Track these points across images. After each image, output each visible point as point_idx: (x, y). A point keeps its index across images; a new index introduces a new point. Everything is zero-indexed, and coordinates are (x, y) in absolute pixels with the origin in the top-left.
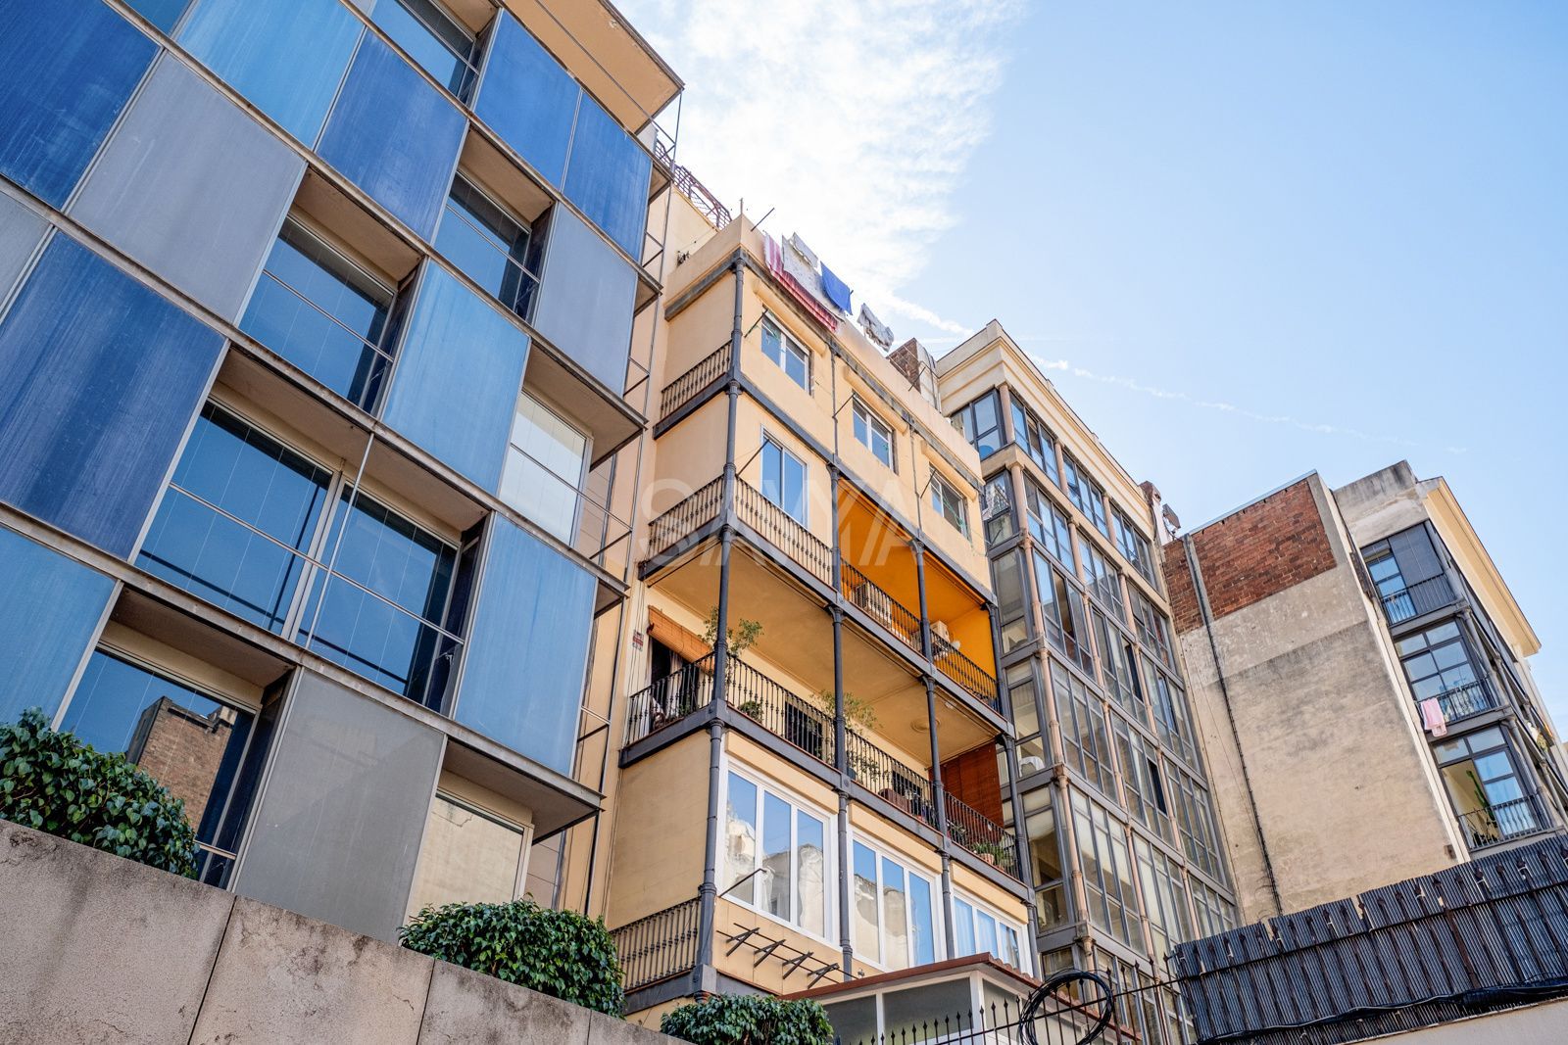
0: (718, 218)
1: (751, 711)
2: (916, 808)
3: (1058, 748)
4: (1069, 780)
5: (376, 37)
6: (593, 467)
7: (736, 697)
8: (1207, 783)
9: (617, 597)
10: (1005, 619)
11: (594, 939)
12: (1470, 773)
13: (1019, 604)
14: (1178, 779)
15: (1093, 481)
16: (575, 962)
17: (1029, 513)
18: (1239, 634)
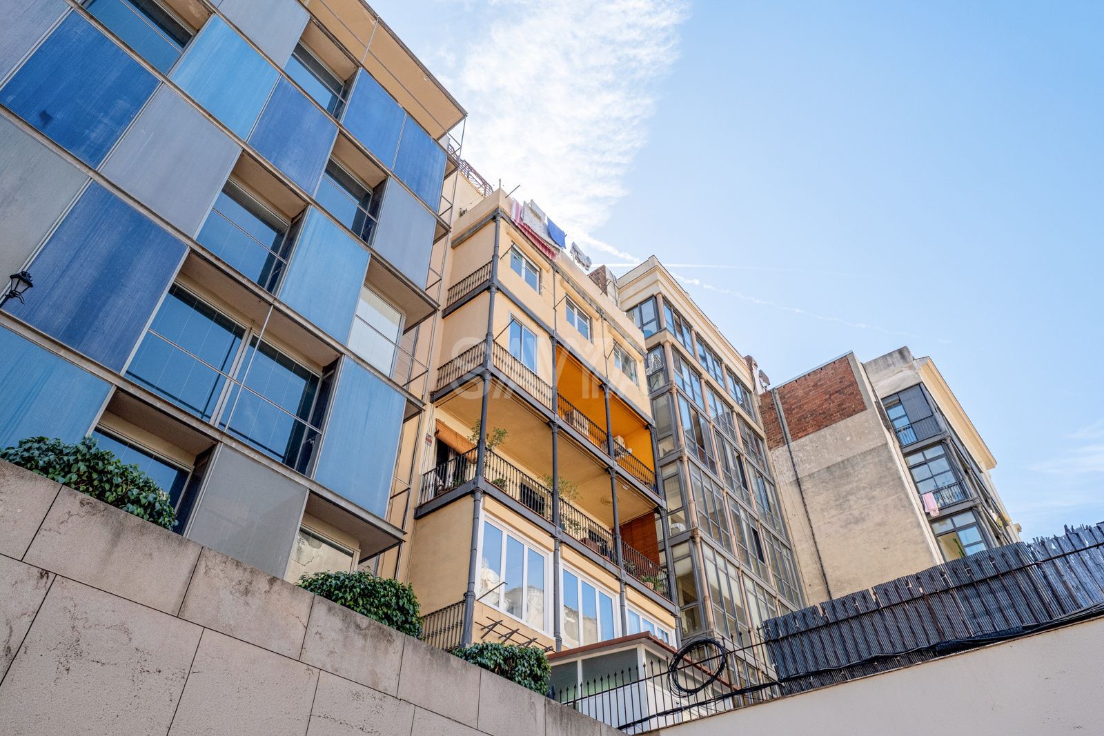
0: (485, 190)
1: (500, 484)
2: (603, 551)
3: (695, 518)
4: (701, 538)
5: (286, 80)
6: (405, 332)
7: (491, 475)
8: (790, 544)
9: (417, 410)
10: (660, 436)
11: (406, 597)
12: (955, 540)
13: (669, 427)
14: (771, 541)
15: (715, 354)
16: (394, 610)
17: (675, 372)
18: (808, 451)
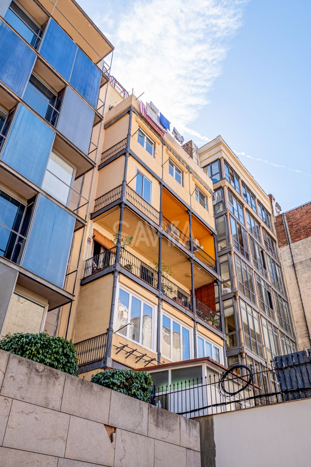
0: (124, 95)
1: (128, 267)
2: (185, 304)
3: (236, 285)
4: (239, 297)
5: (5, 25)
6: (76, 179)
7: (123, 262)
8: (287, 299)
9: (82, 225)
10: (219, 239)
11: (68, 347)
13: (224, 234)
14: (277, 298)
15: (252, 193)
16: (61, 355)
17: (229, 203)
18: (300, 248)
